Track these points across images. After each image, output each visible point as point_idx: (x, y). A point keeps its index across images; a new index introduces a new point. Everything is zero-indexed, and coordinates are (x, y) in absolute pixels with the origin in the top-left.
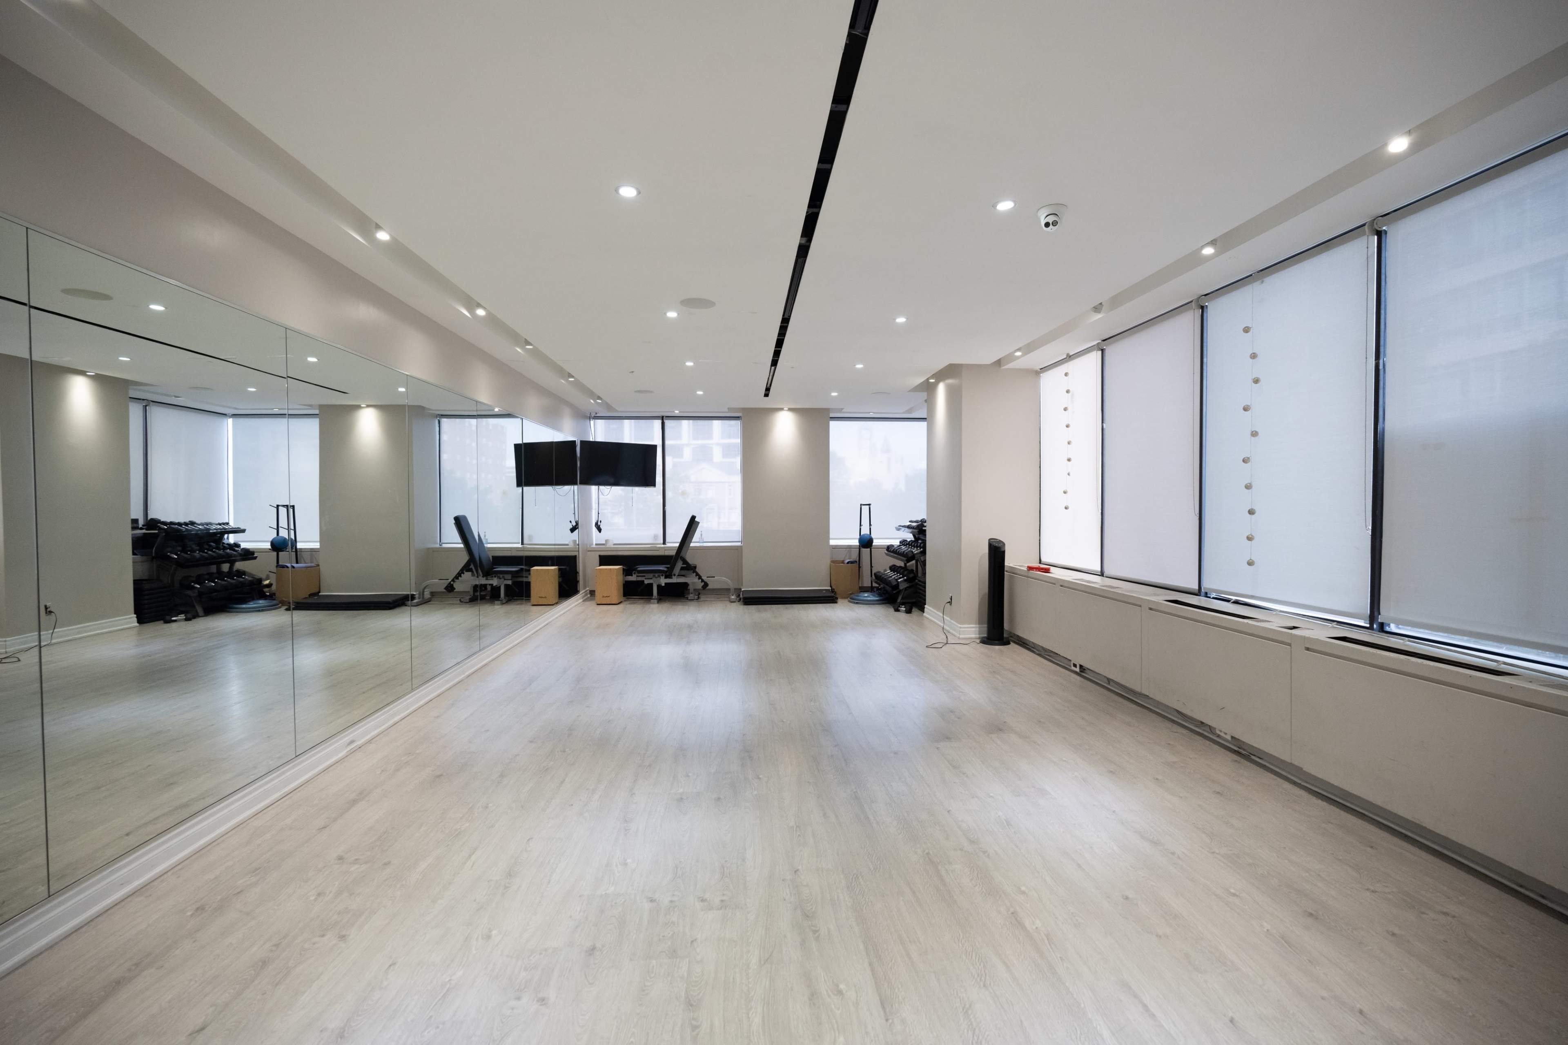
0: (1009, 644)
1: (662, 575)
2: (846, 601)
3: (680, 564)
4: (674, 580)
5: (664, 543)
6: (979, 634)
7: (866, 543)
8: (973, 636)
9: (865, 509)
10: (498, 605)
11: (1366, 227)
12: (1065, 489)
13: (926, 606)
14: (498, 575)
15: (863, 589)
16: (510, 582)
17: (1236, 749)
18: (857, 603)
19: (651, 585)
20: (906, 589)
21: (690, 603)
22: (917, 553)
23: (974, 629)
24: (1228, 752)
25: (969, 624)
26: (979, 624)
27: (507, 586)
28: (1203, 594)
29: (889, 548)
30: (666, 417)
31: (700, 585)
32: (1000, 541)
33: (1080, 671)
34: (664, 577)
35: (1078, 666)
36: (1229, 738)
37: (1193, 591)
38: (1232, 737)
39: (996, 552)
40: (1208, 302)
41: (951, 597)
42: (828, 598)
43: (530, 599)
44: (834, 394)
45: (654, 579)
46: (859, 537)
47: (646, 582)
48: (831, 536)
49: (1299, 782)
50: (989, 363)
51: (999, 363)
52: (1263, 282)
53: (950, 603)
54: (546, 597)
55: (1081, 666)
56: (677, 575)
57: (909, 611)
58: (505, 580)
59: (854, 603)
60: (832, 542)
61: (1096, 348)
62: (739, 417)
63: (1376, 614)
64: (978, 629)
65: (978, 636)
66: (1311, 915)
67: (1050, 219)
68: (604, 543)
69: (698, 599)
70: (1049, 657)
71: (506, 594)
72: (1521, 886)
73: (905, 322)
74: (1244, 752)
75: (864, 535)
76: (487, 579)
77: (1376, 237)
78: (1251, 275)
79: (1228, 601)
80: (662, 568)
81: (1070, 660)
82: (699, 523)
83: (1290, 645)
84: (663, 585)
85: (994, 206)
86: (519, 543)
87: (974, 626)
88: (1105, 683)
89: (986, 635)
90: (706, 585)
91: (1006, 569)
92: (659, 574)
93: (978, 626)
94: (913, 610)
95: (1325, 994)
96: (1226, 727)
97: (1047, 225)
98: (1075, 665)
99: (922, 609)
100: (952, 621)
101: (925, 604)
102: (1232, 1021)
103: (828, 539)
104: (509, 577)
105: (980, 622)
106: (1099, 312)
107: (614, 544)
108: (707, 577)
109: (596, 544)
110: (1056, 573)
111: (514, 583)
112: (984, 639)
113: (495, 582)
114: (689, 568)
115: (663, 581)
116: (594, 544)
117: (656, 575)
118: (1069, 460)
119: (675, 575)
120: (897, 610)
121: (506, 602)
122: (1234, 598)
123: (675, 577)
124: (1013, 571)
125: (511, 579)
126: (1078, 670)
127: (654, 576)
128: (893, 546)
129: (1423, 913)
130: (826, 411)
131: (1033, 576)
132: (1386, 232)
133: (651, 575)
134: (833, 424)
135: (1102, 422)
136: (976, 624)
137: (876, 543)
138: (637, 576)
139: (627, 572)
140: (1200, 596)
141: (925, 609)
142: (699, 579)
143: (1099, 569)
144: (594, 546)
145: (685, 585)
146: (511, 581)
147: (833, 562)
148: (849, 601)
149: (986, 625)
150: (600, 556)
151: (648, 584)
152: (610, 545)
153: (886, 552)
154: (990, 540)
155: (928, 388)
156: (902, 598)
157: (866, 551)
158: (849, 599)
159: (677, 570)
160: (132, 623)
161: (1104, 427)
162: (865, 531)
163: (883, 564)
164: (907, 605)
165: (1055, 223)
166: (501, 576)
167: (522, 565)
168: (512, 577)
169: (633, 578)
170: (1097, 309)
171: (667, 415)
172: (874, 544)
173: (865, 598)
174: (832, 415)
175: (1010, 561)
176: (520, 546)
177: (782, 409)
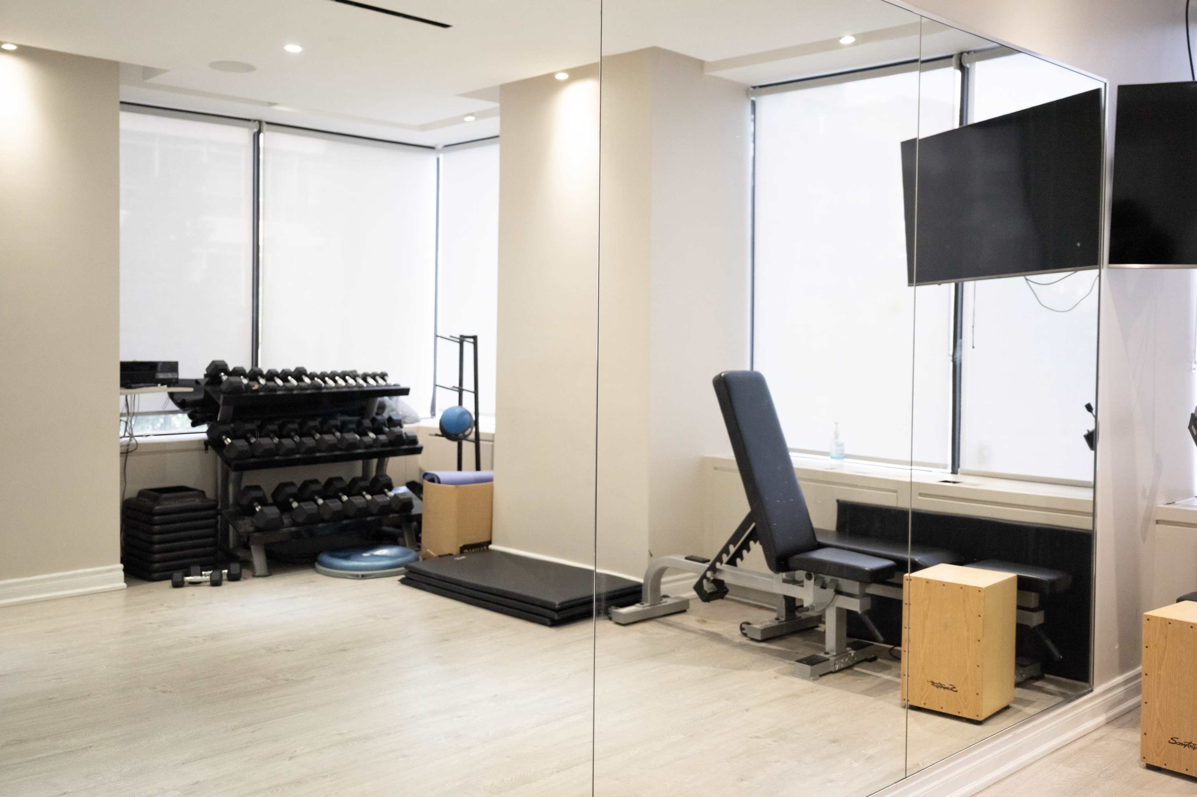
58: (839, 592)
86: (945, 467)
125: (861, 596)
146: (860, 601)
160: (113, 581)
166: (828, 579)
168: (864, 588)
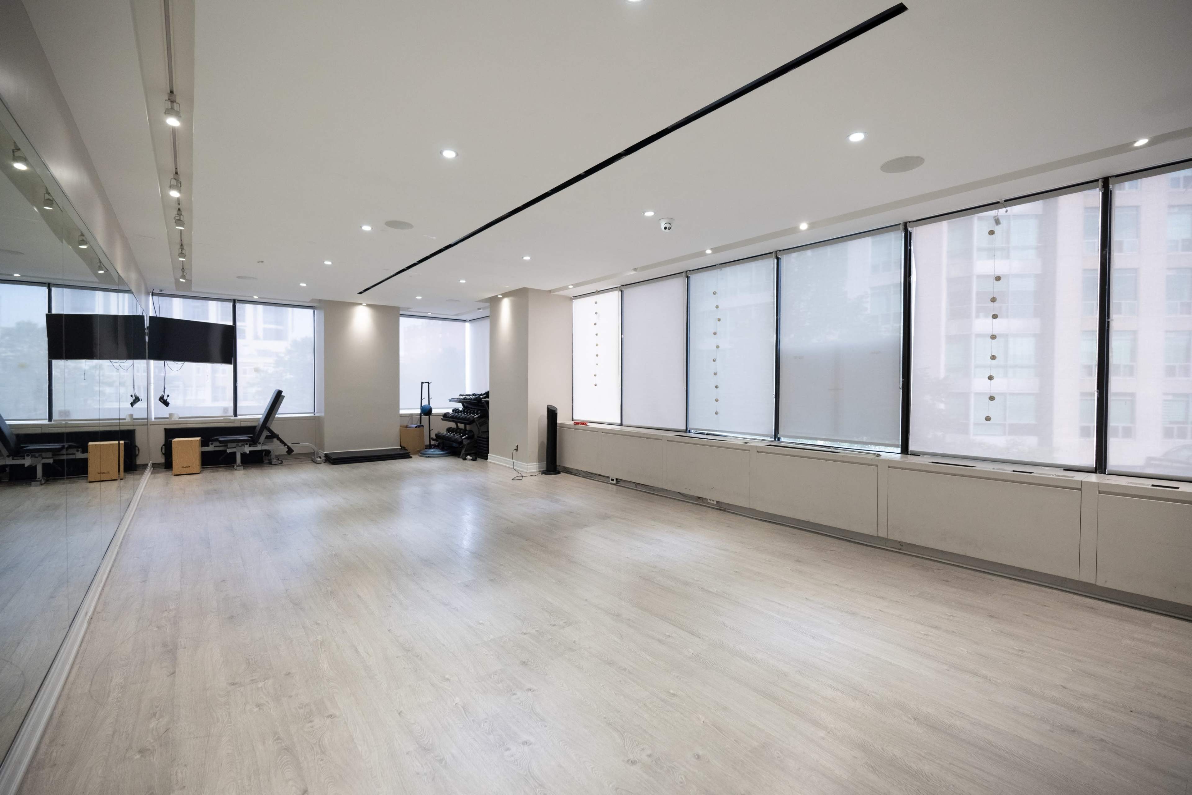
0: (560, 473)
1: (247, 444)
2: (417, 456)
3: (265, 433)
4: (259, 448)
5: (235, 414)
6: (539, 469)
7: (427, 411)
8: (535, 470)
9: (425, 386)
10: (37, 486)
11: (773, 254)
12: (594, 374)
13: (489, 454)
14: (33, 454)
15: (430, 447)
16: (51, 461)
17: (719, 508)
18: (428, 456)
19: (235, 453)
20: (468, 444)
21: (274, 467)
22: (476, 418)
23: (535, 466)
24: (716, 510)
25: (533, 463)
26: (539, 462)
27: (44, 465)
28: (688, 431)
29: (446, 416)
30: (238, 300)
31: (284, 450)
32: (554, 407)
33: (616, 483)
34: (248, 446)
35: (615, 480)
36: (715, 503)
37: (683, 431)
38: (717, 502)
39: (552, 414)
40: (691, 275)
41: (517, 446)
42: (403, 454)
43: (87, 477)
44: (419, 298)
45: (238, 448)
46: (420, 407)
47: (229, 451)
48: (400, 408)
49: (752, 517)
50: (547, 290)
51: (550, 291)
52: (721, 270)
53: (516, 450)
54: (108, 473)
55: (617, 479)
56: (262, 443)
57: (474, 460)
58: (43, 458)
59: (426, 457)
60: (402, 412)
61: (618, 289)
62: (312, 307)
63: (777, 434)
64: (538, 466)
65: (538, 470)
66: (797, 561)
67: (668, 226)
68: (168, 416)
69: (281, 464)
70: (590, 478)
71: (44, 474)
72: (844, 537)
73: (530, 260)
74: (723, 509)
75: (425, 405)
76: (13, 459)
77: (776, 260)
78: (716, 265)
79: (703, 434)
80: (244, 437)
81: (608, 477)
82: (284, 396)
83: (749, 451)
84: (248, 453)
85: (644, 213)
86: (46, 420)
87: (536, 464)
88: (635, 487)
89: (545, 469)
90: (290, 451)
91: (558, 425)
92: (243, 443)
93: (538, 463)
94: (478, 458)
95: (823, 583)
96: (713, 496)
97: (665, 228)
98: (612, 480)
99: (486, 458)
100: (518, 462)
101: (489, 453)
102: (806, 599)
103: (398, 408)
104: (50, 454)
105: (540, 460)
106: (636, 271)
107: (180, 418)
108: (292, 444)
109: (155, 418)
110: (590, 425)
111: (55, 461)
112: (544, 471)
113: (27, 462)
114: (273, 436)
115: (247, 449)
116: (153, 418)
117: (240, 444)
118: (597, 356)
119: (260, 443)
120: (465, 459)
121: (45, 483)
122: (706, 432)
123: (261, 445)
124: (563, 426)
125: (52, 458)
126: (615, 482)
127: (238, 445)
128: (448, 413)
129: (826, 552)
130: (397, 309)
131: (579, 428)
132: (780, 258)
133: (234, 445)
134: (402, 319)
135: (622, 334)
136: (537, 462)
137: (434, 411)
138: (214, 447)
139: (204, 444)
140: (687, 432)
141: (489, 457)
142: (285, 446)
143: (620, 422)
144: (153, 420)
145: (268, 452)
146: (52, 459)
147: (401, 426)
148: (420, 456)
149: (545, 463)
150: (166, 430)
151: (230, 453)
152: (175, 418)
153: (442, 418)
154: (548, 406)
155: (494, 302)
156: (465, 451)
157: (425, 418)
158: (419, 454)
159: (262, 439)
161: (623, 337)
162: (425, 403)
163: (441, 427)
164: (472, 455)
165: (669, 228)
166: (37, 455)
167: (63, 442)
168: (53, 455)
169: (211, 448)
170: (635, 270)
171: (238, 299)
172: (432, 412)
173: (432, 453)
174: (401, 312)
175: (561, 419)
176: (46, 422)
177: (361, 304)
